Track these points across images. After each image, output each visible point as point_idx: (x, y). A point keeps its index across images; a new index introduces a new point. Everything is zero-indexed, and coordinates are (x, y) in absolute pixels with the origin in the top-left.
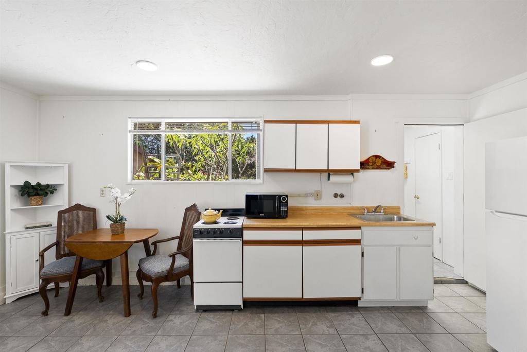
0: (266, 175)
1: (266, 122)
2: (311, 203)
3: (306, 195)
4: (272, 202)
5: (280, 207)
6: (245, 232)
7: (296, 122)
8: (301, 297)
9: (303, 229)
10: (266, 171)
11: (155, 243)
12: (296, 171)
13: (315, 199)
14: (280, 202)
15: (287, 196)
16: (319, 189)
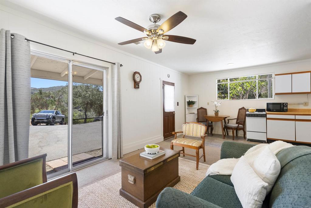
0: (276, 96)
1: (276, 75)
2: (302, 107)
3: (299, 104)
4: (279, 105)
5: (283, 107)
6: (267, 115)
7: (292, 74)
8: (295, 140)
9: (295, 115)
10: (276, 94)
11: (228, 120)
12: (292, 93)
13: (304, 106)
14: (284, 105)
15: (287, 103)
16: (307, 101)
